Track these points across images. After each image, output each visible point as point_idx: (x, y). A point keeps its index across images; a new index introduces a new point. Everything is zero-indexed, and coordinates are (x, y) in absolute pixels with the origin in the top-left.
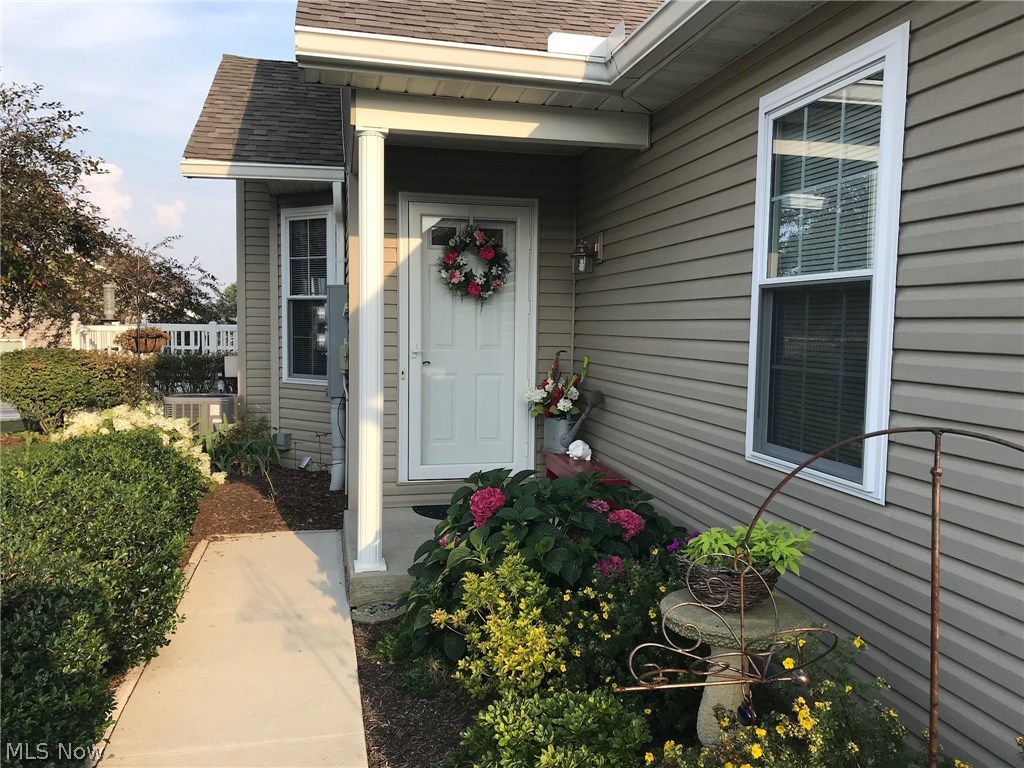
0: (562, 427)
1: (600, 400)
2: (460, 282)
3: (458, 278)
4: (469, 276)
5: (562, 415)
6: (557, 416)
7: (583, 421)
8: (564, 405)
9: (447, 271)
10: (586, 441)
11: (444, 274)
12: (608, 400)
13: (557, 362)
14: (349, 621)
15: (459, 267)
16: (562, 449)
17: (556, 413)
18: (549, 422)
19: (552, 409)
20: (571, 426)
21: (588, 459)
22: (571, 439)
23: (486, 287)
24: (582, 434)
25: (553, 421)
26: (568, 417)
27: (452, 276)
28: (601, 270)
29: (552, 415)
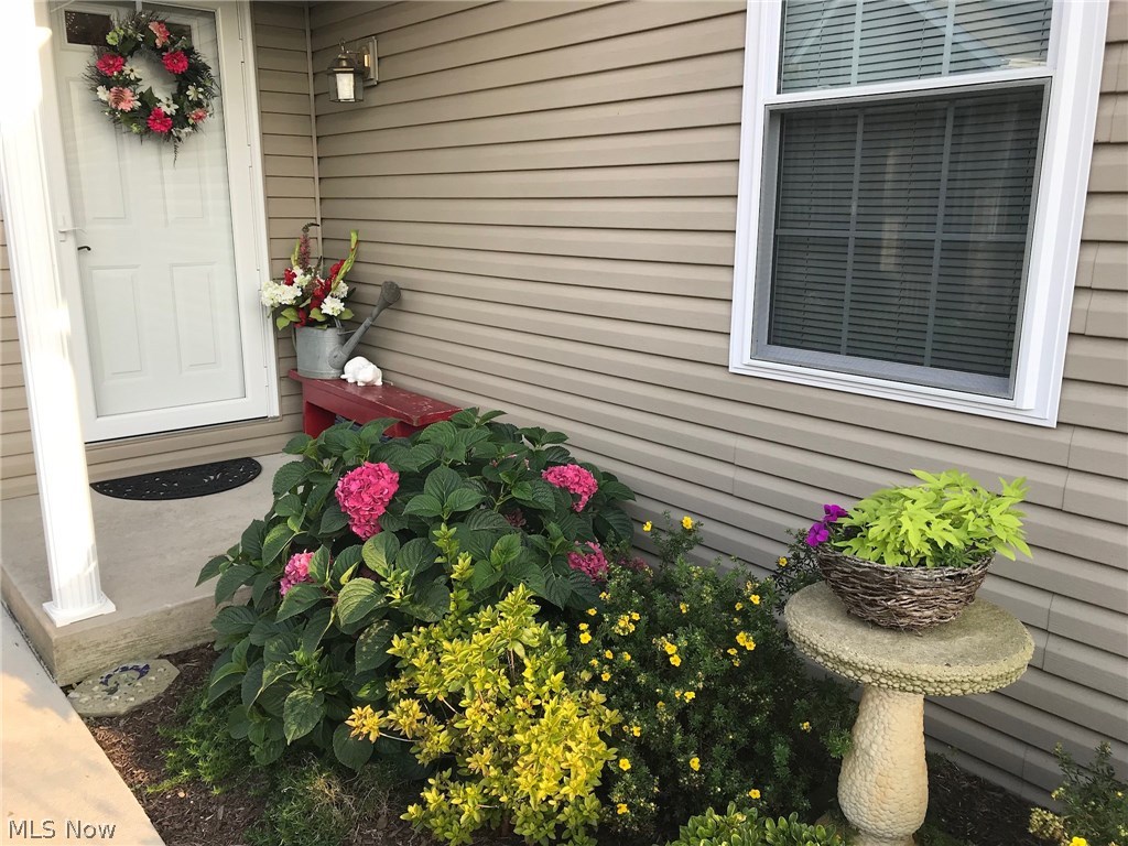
0: (328, 340)
1: (393, 297)
2: (133, 110)
3: (130, 102)
4: (147, 100)
5: (330, 321)
6: (322, 324)
7: (367, 328)
8: (332, 306)
9: (108, 88)
10: (371, 359)
11: (103, 94)
12: (406, 295)
13: (305, 242)
14: (75, 718)
15: (127, 83)
16: (332, 373)
17: (321, 319)
18: (305, 334)
19: (314, 314)
20: (345, 339)
21: (379, 383)
22: (345, 357)
23: (181, 119)
24: (364, 349)
25: (314, 331)
26: (338, 323)
27: (119, 98)
28: (375, 97)
29: (313, 323)
